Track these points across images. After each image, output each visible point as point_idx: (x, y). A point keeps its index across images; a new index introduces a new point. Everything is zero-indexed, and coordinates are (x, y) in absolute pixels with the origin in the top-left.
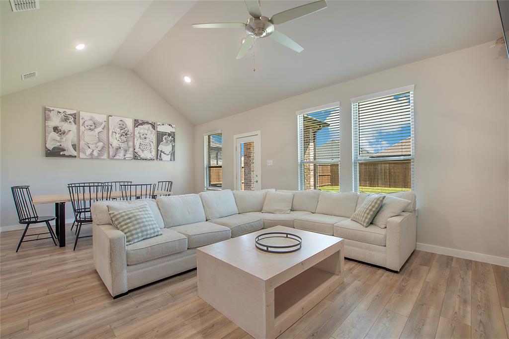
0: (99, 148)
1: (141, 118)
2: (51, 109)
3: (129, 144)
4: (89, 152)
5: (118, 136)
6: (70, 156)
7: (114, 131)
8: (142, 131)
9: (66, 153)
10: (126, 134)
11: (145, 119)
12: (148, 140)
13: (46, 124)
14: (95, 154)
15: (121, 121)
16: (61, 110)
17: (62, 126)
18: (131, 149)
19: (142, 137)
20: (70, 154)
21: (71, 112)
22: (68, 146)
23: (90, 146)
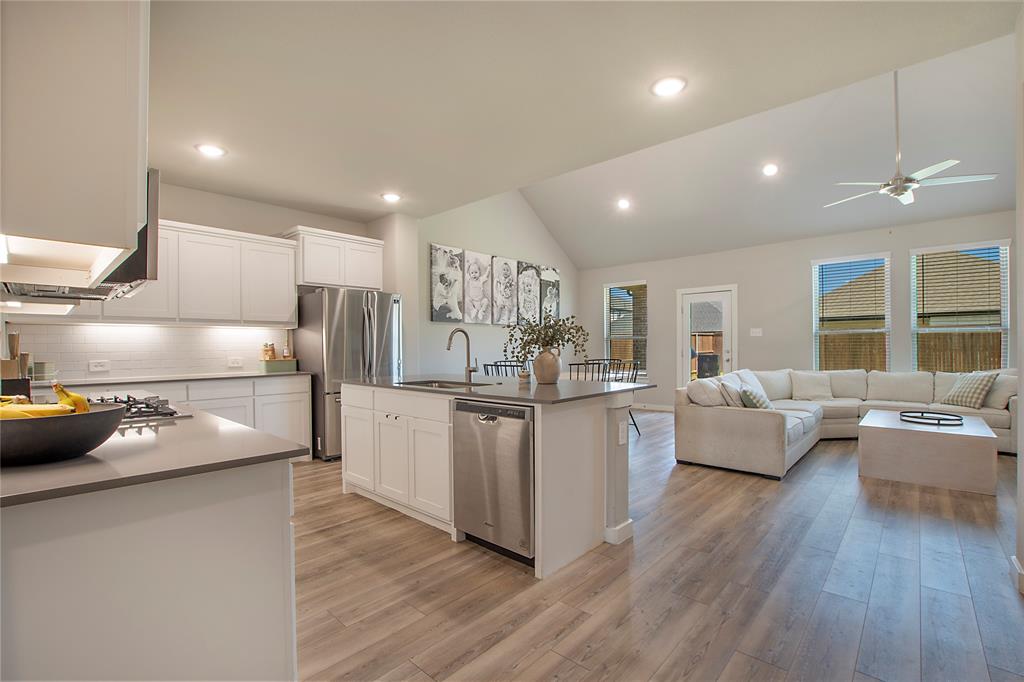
0: (483, 308)
1: (527, 259)
2: (438, 246)
3: (513, 300)
4: (473, 312)
5: (503, 287)
6: (456, 320)
7: (498, 280)
8: (526, 280)
9: (452, 315)
10: (511, 285)
11: (529, 261)
12: (532, 293)
13: (433, 271)
14: (480, 317)
15: (506, 264)
16: (447, 249)
17: (447, 274)
18: (516, 309)
19: (527, 289)
20: (456, 317)
21: (457, 251)
22: (454, 304)
23: (475, 303)
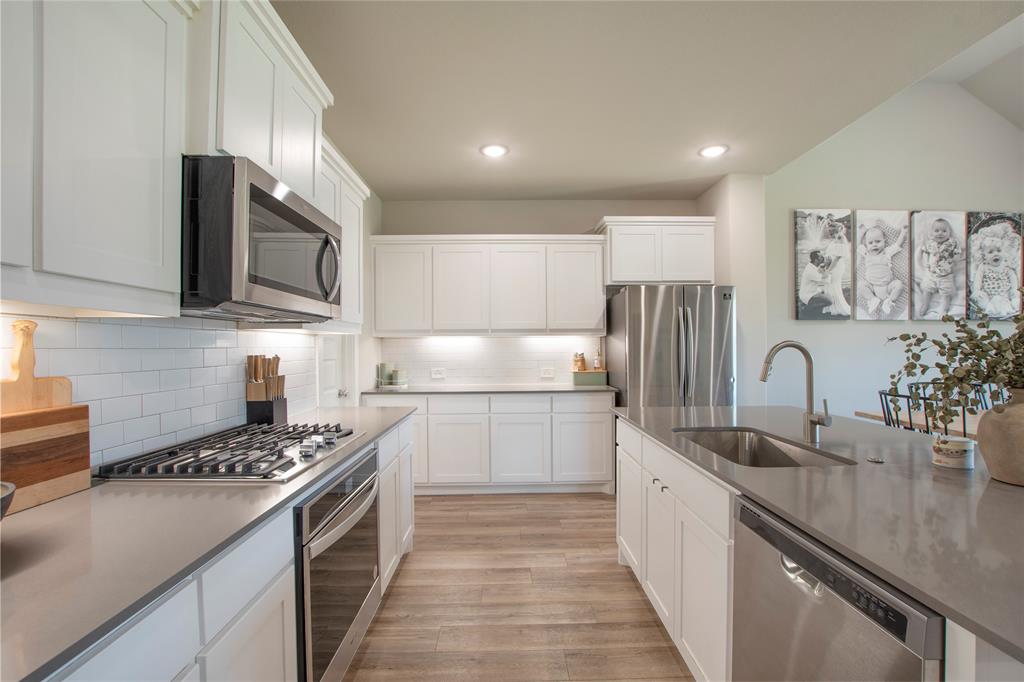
0: (893, 296)
1: (983, 207)
3: (957, 279)
4: (873, 304)
5: (933, 259)
6: (840, 317)
7: (923, 248)
8: (988, 242)
9: (833, 310)
10: (952, 255)
11: (996, 209)
12: (1003, 264)
13: (799, 248)
14: (886, 309)
15: (940, 220)
16: (824, 213)
17: (824, 250)
18: (962, 293)
19: (989, 257)
20: (840, 312)
22: (835, 291)
23: (877, 289)
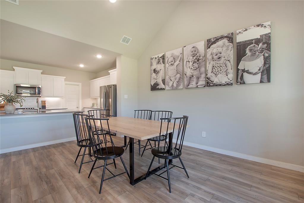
0: (177, 80)
1: (212, 36)
2: (153, 57)
3: (200, 70)
4: (171, 84)
5: (191, 63)
6: (161, 89)
7: (187, 60)
8: (215, 51)
9: (159, 87)
10: (198, 60)
11: (219, 35)
12: (223, 59)
14: (175, 85)
15: (193, 47)
18: (203, 76)
19: (215, 57)
20: (161, 87)
21: (160, 55)
22: (160, 81)
23: (172, 78)
